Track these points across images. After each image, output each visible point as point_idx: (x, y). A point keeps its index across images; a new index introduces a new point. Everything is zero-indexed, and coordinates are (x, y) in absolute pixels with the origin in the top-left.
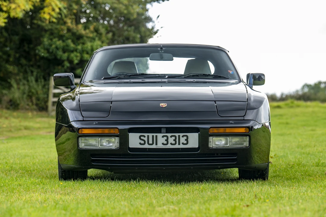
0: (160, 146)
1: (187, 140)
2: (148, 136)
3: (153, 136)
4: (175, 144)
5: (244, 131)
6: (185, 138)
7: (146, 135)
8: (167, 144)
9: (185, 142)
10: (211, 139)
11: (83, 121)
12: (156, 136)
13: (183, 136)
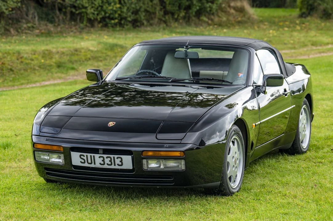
0: (98, 165)
1: (121, 161)
2: (87, 156)
3: (91, 156)
4: (111, 164)
5: (179, 155)
6: (120, 159)
7: (85, 154)
8: (104, 164)
9: (120, 163)
10: (144, 161)
11: (39, 136)
12: (94, 156)
13: (117, 158)
